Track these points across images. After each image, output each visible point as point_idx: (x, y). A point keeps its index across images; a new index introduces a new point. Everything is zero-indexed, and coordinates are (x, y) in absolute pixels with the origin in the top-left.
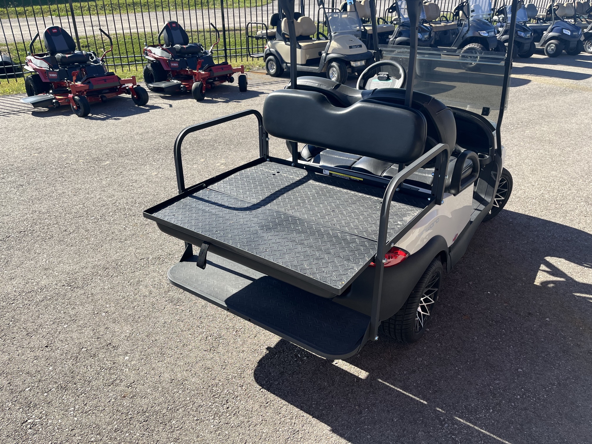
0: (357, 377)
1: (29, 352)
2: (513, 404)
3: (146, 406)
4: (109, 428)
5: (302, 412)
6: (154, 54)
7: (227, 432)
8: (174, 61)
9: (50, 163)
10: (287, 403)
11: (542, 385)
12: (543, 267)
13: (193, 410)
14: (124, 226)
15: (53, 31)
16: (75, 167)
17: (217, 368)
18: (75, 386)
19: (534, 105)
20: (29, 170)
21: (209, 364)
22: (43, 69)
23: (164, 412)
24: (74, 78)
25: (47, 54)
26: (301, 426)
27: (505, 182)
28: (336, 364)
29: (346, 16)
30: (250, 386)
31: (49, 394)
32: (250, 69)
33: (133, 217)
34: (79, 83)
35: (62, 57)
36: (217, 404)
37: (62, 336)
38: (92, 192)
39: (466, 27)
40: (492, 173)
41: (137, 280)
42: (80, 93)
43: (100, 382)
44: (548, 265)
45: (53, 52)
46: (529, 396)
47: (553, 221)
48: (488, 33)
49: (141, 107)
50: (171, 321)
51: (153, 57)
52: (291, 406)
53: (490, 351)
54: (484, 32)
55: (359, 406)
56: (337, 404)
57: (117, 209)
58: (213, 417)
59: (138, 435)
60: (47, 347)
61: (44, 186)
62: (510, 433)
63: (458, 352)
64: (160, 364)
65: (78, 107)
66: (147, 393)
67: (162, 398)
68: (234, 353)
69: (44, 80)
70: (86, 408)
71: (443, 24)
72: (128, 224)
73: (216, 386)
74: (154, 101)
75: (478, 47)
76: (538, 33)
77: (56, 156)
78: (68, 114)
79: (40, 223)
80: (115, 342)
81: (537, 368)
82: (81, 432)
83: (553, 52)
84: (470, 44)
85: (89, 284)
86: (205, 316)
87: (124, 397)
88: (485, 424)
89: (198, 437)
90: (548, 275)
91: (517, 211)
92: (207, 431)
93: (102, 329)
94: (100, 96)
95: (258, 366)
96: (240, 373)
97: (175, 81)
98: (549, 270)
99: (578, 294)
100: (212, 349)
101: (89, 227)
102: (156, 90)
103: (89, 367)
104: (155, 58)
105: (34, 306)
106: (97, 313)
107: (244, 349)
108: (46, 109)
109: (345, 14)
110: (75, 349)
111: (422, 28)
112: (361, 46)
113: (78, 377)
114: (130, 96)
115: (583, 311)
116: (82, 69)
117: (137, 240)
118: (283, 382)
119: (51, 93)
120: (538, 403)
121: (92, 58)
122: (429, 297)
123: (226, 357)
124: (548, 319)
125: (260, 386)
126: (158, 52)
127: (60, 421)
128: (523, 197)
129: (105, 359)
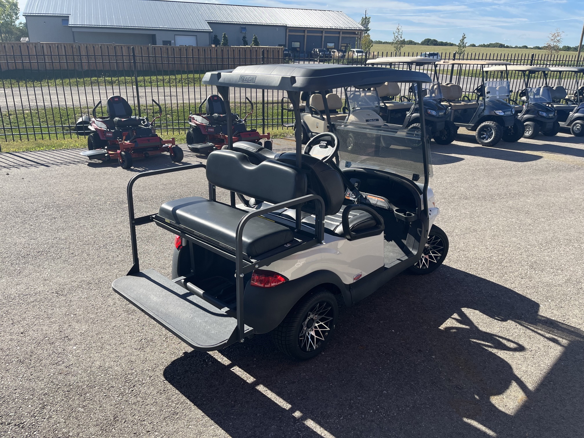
0: (245, 382)
1: (8, 335)
2: (363, 416)
3: (73, 382)
4: (41, 392)
5: (188, 400)
6: (196, 120)
7: (123, 407)
8: (211, 127)
9: (84, 203)
10: (179, 393)
11: (397, 406)
12: (455, 316)
13: (106, 389)
14: (118, 254)
15: (115, 99)
16: (101, 207)
17: (138, 362)
18: (30, 361)
19: (532, 179)
20: (66, 207)
21: (133, 358)
22: (103, 129)
23: (84, 387)
24: (124, 138)
25: (107, 118)
26: (181, 410)
28: (233, 370)
30: (157, 377)
31: (9, 365)
32: (284, 136)
33: (128, 248)
34: (128, 142)
35: (119, 120)
36: (125, 387)
37: (35, 328)
38: (106, 226)
39: (482, 106)
40: (418, 229)
41: (109, 293)
42: (127, 149)
43: (48, 362)
44: (462, 315)
45: (112, 116)
46: (381, 412)
47: (488, 279)
48: (504, 112)
49: (176, 163)
50: (120, 325)
51: (195, 123)
52: (181, 395)
53: (367, 375)
54: (500, 111)
55: (235, 402)
56: (218, 398)
57: (119, 241)
58: (118, 395)
59: (59, 399)
60: (22, 333)
61: (72, 220)
62: (348, 437)
63: (340, 372)
64: (96, 355)
65: (123, 161)
66: (78, 373)
67: (87, 378)
68: (157, 353)
69: (102, 138)
70: (31, 377)
71: (463, 103)
72: (122, 252)
73: (131, 375)
74: (189, 159)
75: (493, 125)
76: (563, 114)
77: (92, 198)
78: (115, 166)
79: (56, 247)
80: (71, 336)
81: (401, 392)
82: (21, 392)
83: (579, 132)
84: (486, 122)
85: (72, 293)
86: (147, 324)
87: (61, 373)
88: (331, 427)
89: (101, 407)
90: (456, 323)
91: (458, 269)
92: (109, 404)
93: (66, 326)
94: (144, 152)
95: (170, 364)
96: (154, 367)
97: (210, 144)
98: (459, 318)
99: (474, 340)
100: (142, 349)
101: (91, 252)
102: (194, 150)
103: (45, 351)
104: (196, 124)
105: (26, 305)
106: (68, 315)
107: (166, 351)
108: (100, 161)
110: (41, 337)
112: (377, 120)
113: (35, 356)
114: (168, 154)
115: (471, 354)
116: (133, 131)
117: (123, 265)
118: (184, 377)
119: (106, 149)
120: (386, 418)
121: (144, 122)
122: (324, 323)
123: (149, 355)
124: (434, 357)
125: (165, 378)
126: (199, 120)
127: (9, 383)
128: (472, 257)
129: (59, 347)
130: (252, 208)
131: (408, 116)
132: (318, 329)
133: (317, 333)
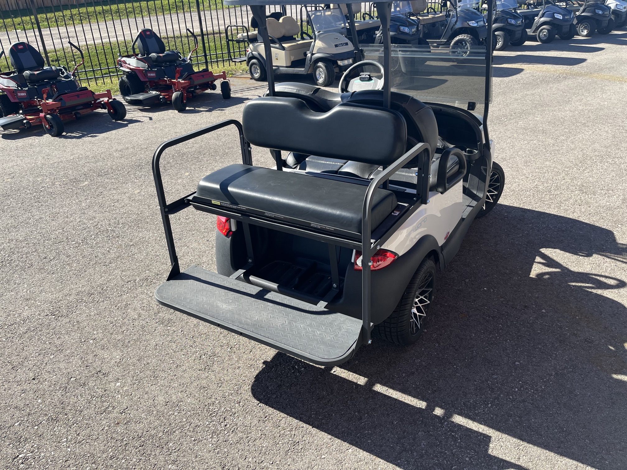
0: (356, 384)
1: (15, 386)
2: (511, 397)
3: (141, 431)
4: (104, 456)
5: (301, 423)
6: (129, 64)
7: (226, 450)
8: (152, 71)
9: (24, 188)
10: (286, 416)
11: (539, 377)
12: (538, 259)
13: (190, 431)
14: (108, 249)
15: (19, 47)
16: (51, 190)
17: (213, 387)
18: (66, 416)
19: (527, 95)
20: (3, 197)
21: (204, 383)
22: (11, 88)
23: (160, 435)
24: (45, 96)
25: (14, 72)
26: (301, 437)
27: (496, 176)
28: (334, 372)
29: (329, 13)
30: (247, 402)
31: (39, 427)
32: (233, 74)
33: (117, 239)
34: (50, 101)
35: (31, 74)
36: (214, 423)
37: (49, 368)
38: (71, 215)
39: (454, 17)
40: (482, 167)
41: (124, 303)
42: (51, 111)
43: (91, 411)
44: (544, 256)
45: (21, 70)
46: (527, 388)
47: (547, 212)
48: (477, 22)
49: (119, 122)
50: (163, 343)
51: (128, 68)
52: (290, 418)
53: (487, 347)
54: (473, 22)
55: (359, 412)
56: (336, 412)
57: (100, 231)
58: (211, 436)
59: (135, 460)
60: (34, 379)
61: (20, 213)
62: (509, 426)
63: (456, 350)
64: (153, 388)
65: (51, 127)
66: (141, 418)
67: (158, 421)
68: (230, 370)
69: (12, 100)
70: (79, 438)
71: (430, 16)
72: (112, 246)
73: (213, 405)
74: (132, 115)
75: (468, 38)
76: (529, 19)
77: (31, 179)
78: (40, 134)
79: (18, 252)
80: (105, 369)
81: (534, 359)
82: (76, 462)
83: (546, 38)
84: (460, 36)
85: (74, 311)
86: (197, 335)
87: (118, 424)
88: (484, 419)
89: (196, 457)
90: (544, 267)
91: (511, 205)
92: (205, 450)
93: (90, 357)
94: (73, 113)
95: (255, 381)
96: (237, 389)
97: (154, 92)
98: (544, 262)
99: (574, 284)
100: (208, 368)
101: (70, 252)
102: (133, 103)
103: (79, 397)
104: (130, 69)
105: (18, 338)
106: (85, 341)
107: (239, 365)
108: (17, 131)
109: (328, 12)
110: (64, 379)
111: (409, 22)
112: (347, 44)
113: (69, 408)
114: (106, 111)
115: (579, 300)
116: (52, 86)
117: (122, 262)
118: (281, 394)
119: (21, 114)
120: (536, 394)
121: (63, 73)
122: (424, 297)
123: (221, 375)
124: (544, 311)
125: (258, 401)
126: (133, 63)
127: (53, 453)
128: (517, 190)
129: (96, 387)
130: (294, 168)
131: (379, 36)
132: (419, 305)
133: (418, 309)
